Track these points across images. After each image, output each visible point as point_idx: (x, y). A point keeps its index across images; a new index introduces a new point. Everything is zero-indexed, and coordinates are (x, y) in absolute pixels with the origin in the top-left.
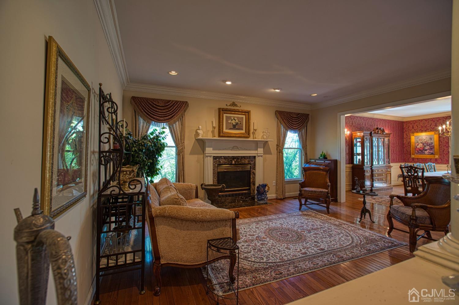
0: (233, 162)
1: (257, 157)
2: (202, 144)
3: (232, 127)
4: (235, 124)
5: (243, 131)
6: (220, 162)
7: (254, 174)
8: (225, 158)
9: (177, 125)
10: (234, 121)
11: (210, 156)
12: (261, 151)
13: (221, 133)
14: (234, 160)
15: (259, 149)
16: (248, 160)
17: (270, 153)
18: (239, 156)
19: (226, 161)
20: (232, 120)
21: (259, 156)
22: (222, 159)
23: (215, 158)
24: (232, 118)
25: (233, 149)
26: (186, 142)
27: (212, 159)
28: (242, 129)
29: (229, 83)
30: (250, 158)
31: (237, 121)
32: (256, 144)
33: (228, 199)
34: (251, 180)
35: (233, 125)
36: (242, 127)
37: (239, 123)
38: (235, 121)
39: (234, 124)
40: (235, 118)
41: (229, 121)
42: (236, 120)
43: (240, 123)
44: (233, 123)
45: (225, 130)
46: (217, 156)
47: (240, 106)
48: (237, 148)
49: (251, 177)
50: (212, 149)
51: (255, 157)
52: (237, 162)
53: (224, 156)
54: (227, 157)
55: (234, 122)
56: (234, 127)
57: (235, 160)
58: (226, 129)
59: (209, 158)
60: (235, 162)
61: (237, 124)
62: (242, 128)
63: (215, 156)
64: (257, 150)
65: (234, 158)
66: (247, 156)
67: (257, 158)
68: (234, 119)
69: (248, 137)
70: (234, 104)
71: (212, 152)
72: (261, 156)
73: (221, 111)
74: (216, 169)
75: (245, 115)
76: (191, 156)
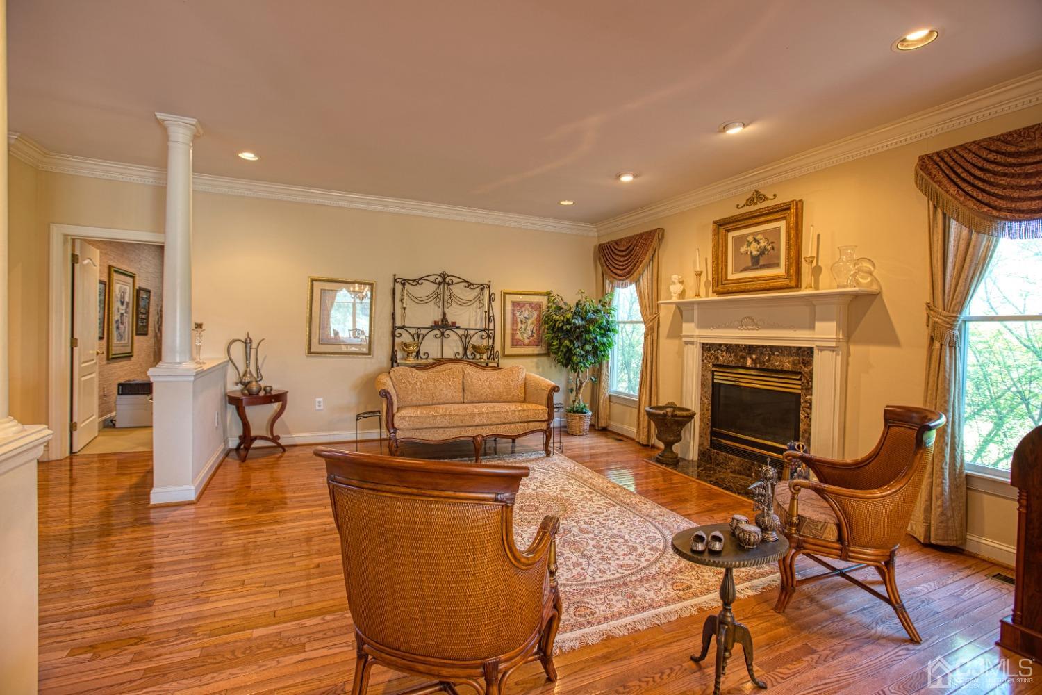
0: (749, 363)
1: (816, 352)
2: (682, 310)
3: (750, 264)
4: (758, 253)
5: (780, 271)
6: (717, 358)
8: (730, 348)
10: (754, 245)
11: (692, 343)
12: (826, 331)
13: (720, 283)
14: (751, 358)
15: (817, 324)
16: (793, 361)
17: (893, 340)
18: (763, 347)
19: (731, 357)
20: (749, 245)
21: (821, 349)
22: (722, 351)
23: (706, 347)
24: (750, 239)
25: (741, 325)
26: (662, 312)
28: (778, 265)
29: (627, 179)
30: (798, 354)
31: (763, 243)
33: (732, 460)
34: (802, 427)
35: (753, 257)
36: (778, 257)
37: (769, 247)
38: (759, 243)
39: (755, 253)
40: (759, 237)
41: (743, 250)
42: (761, 241)
43: (773, 248)
44: (751, 252)
45: (731, 276)
46: (712, 345)
47: (775, 195)
49: (802, 416)
50: (693, 325)
51: (810, 351)
52: (760, 363)
53: (726, 345)
54: (734, 348)
55: (754, 249)
56: (756, 262)
57: (754, 356)
58: (735, 271)
59: (690, 346)
60: (754, 361)
61: (763, 252)
62: (776, 262)
63: (707, 344)
64: (812, 327)
65: (750, 349)
66: (790, 347)
67: (817, 356)
68: (755, 240)
69: (798, 286)
70: (758, 196)
71: (697, 332)
72: (832, 349)
73: (724, 226)
74: (709, 375)
75: (784, 218)
76: (669, 341)
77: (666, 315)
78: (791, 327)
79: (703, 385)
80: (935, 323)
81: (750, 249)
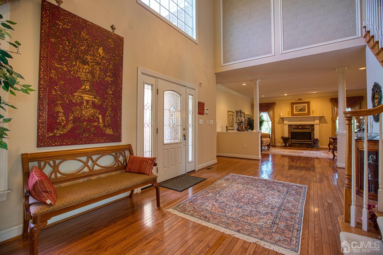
0: (300, 127)
1: (315, 125)
2: (282, 119)
3: (299, 111)
6: (292, 127)
7: (314, 134)
8: (295, 125)
9: (271, 112)
11: (287, 125)
12: (317, 122)
13: (292, 114)
15: (316, 121)
17: (327, 123)
18: (303, 125)
19: (295, 127)
20: (299, 107)
21: (316, 124)
23: (289, 125)
25: (299, 121)
26: (276, 119)
27: (287, 126)
28: (305, 111)
29: (286, 95)
30: (310, 126)
31: (302, 107)
32: (314, 118)
33: (297, 145)
34: (312, 137)
35: (300, 110)
36: (305, 110)
39: (300, 109)
41: (297, 108)
43: (304, 108)
46: (291, 125)
47: (304, 100)
48: (302, 121)
49: (312, 135)
50: (287, 121)
51: (313, 125)
53: (294, 125)
55: (300, 108)
57: (301, 126)
58: (296, 112)
61: (302, 109)
64: (314, 121)
65: (300, 125)
66: (309, 124)
68: (300, 107)
69: (310, 115)
70: (300, 99)
71: (288, 123)
72: (318, 124)
73: (293, 104)
74: (290, 130)
75: (307, 104)
76: (278, 125)
77: (277, 119)
78: (309, 121)
79: (289, 132)
80: (333, 120)
81: (299, 108)
